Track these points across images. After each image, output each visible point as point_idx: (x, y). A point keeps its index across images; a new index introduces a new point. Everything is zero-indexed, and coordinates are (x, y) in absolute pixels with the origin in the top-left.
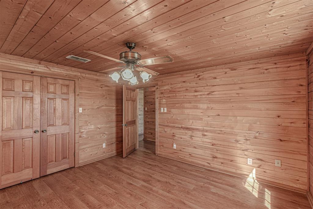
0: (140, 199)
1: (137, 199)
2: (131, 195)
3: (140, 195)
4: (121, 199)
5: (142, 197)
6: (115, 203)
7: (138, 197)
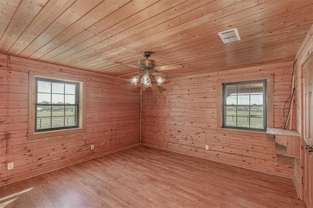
0: (138, 196)
1: (141, 196)
2: (148, 200)
3: (137, 200)
4: (157, 196)
5: (136, 198)
6: (161, 192)
7: (140, 198)
